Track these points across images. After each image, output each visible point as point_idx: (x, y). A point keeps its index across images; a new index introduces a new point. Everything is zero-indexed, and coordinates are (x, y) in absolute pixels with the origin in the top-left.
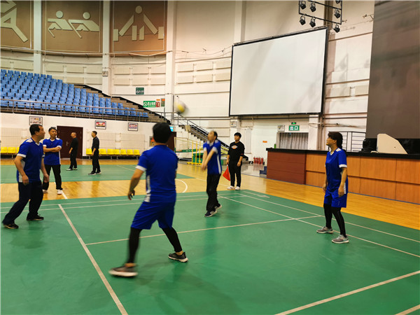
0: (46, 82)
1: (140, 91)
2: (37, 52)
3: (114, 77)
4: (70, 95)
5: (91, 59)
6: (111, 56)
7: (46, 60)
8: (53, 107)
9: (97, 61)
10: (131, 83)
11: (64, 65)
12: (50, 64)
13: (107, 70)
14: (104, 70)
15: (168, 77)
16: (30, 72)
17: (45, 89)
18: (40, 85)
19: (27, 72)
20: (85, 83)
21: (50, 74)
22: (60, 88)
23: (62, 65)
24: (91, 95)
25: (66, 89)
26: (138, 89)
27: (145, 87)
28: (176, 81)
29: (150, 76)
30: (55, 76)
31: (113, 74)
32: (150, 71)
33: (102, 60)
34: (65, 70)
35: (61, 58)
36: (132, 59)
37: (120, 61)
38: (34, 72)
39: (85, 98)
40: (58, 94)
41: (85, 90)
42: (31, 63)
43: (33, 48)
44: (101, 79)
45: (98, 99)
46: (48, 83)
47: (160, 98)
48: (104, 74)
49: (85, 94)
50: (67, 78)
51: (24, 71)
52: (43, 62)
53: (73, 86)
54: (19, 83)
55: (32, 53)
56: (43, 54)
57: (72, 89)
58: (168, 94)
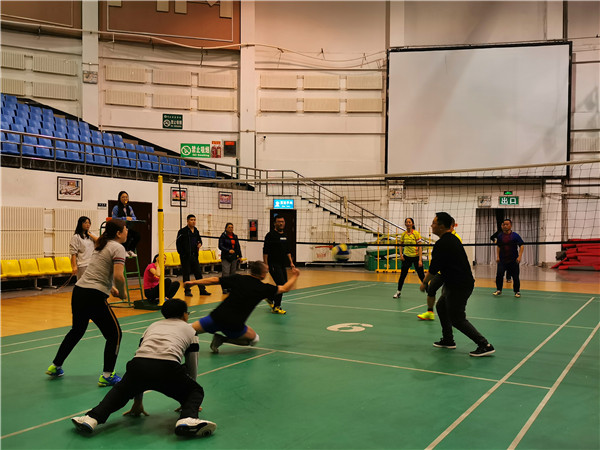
1: (173, 122)
3: (106, 86)
9: (67, 46)
10: (148, 103)
26: (166, 117)
27: (183, 114)
28: (258, 106)
32: (196, 81)
33: (80, 46)
48: (89, 78)
58: (247, 131)
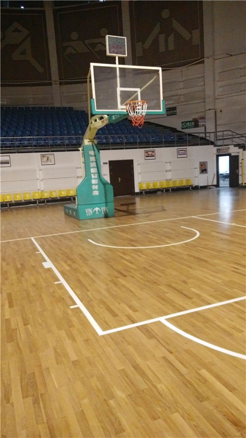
1: (172, 111)
2: (55, 83)
11: (84, 93)
16: (52, 106)
19: (49, 107)
21: (70, 106)
23: (81, 94)
26: (168, 110)
27: (177, 106)
29: (184, 92)
35: (80, 86)
43: (51, 80)
47: (197, 116)
51: (46, 106)
55: (50, 84)
56: (61, 84)
58: (210, 109)
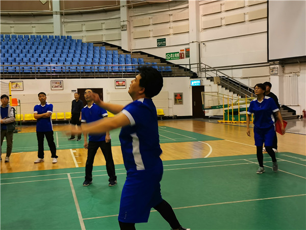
0: (66, 43)
1: (161, 43)
2: (56, 13)
3: (133, 30)
4: (89, 55)
5: (109, 13)
6: (129, 7)
7: (66, 20)
8: (73, 69)
9: (115, 15)
10: (151, 34)
11: (83, 23)
12: (69, 25)
13: (126, 23)
14: (122, 24)
15: (192, 23)
16: (51, 35)
17: (65, 51)
18: (60, 47)
19: (48, 35)
20: (104, 40)
21: (69, 35)
22: (79, 48)
23: (80, 24)
24: (110, 52)
25: (85, 48)
26: (159, 41)
27: (166, 37)
28: (202, 26)
29: (172, 25)
30: (75, 36)
31: (132, 27)
32: (172, 19)
33: (120, 13)
34: (84, 28)
35: (79, 16)
36: (150, 8)
37: (138, 11)
38: (54, 35)
39: (104, 56)
40: (78, 55)
41: (104, 48)
42: (51, 25)
43: (52, 9)
44: (120, 34)
45: (117, 56)
46: (68, 44)
47: (183, 48)
48: (123, 28)
49: (104, 52)
50: (86, 37)
51: (45, 35)
52: (62, 23)
53: (92, 45)
54: (41, 47)
55: (51, 15)
56: (61, 14)
57: (91, 48)
58: (193, 42)
